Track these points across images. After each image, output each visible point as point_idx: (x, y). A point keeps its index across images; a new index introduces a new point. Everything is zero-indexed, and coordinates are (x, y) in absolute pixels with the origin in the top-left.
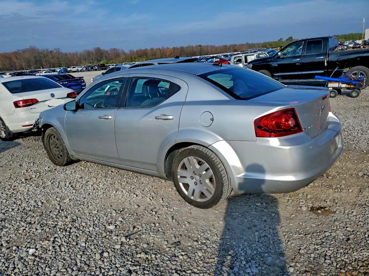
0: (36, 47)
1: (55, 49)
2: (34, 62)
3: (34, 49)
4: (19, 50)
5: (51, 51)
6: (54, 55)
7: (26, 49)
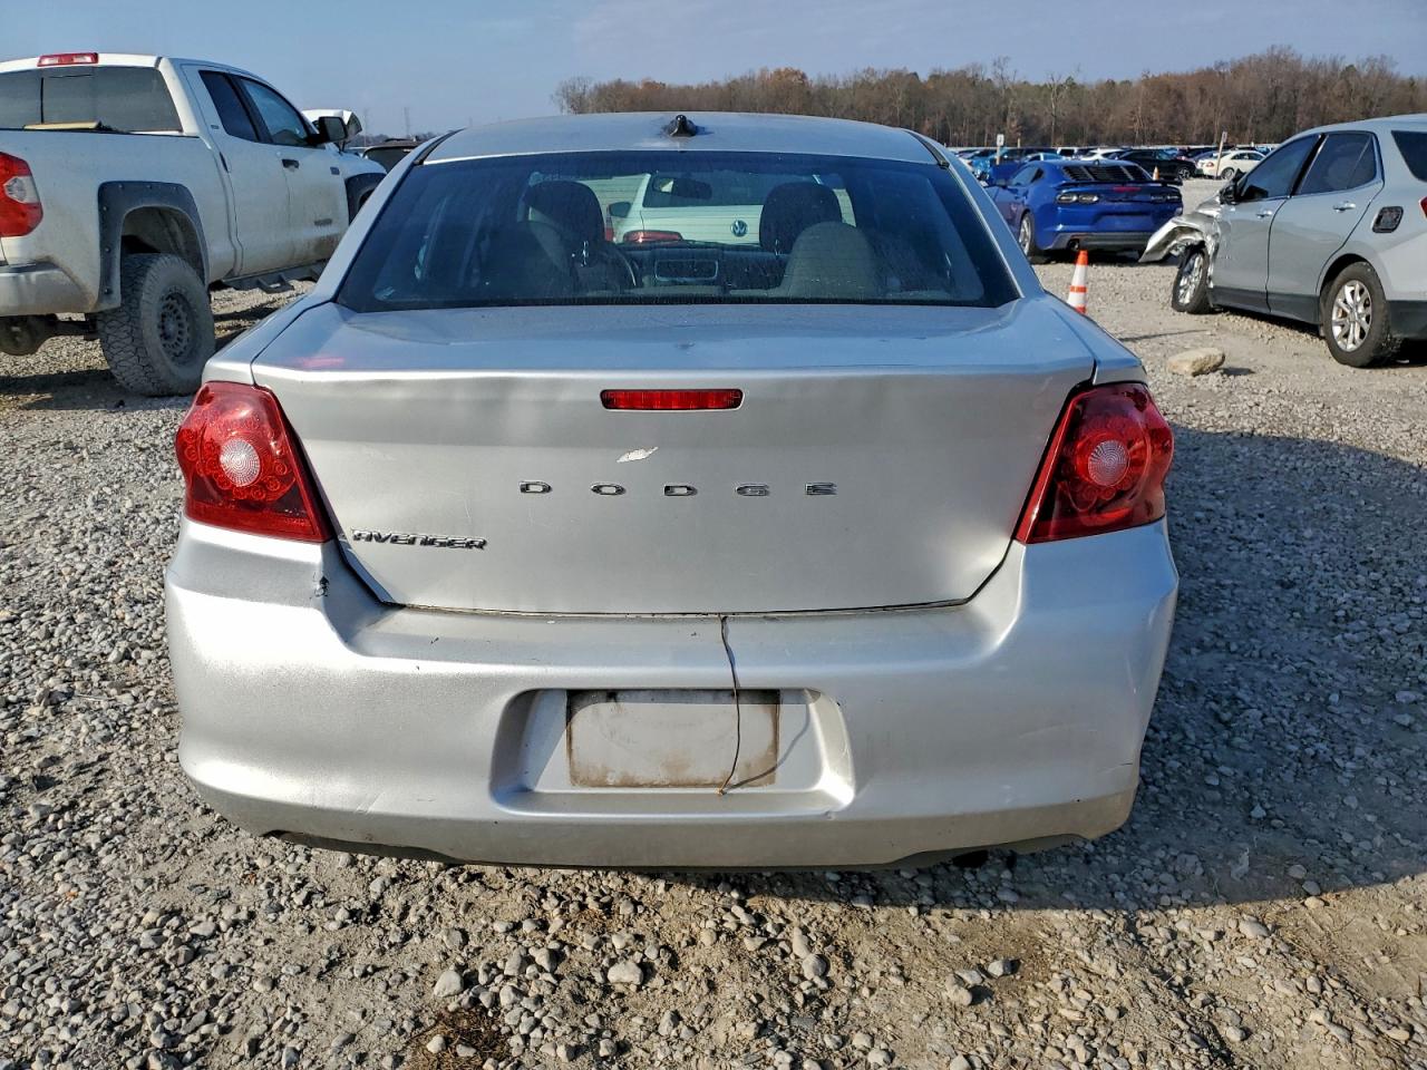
0: (1291, 51)
1: (1368, 60)
2: (1265, 110)
3: (1282, 57)
4: (1222, 64)
5: (1352, 66)
6: (1353, 84)
7: (1250, 58)
